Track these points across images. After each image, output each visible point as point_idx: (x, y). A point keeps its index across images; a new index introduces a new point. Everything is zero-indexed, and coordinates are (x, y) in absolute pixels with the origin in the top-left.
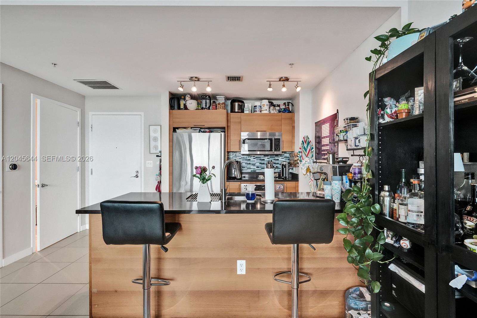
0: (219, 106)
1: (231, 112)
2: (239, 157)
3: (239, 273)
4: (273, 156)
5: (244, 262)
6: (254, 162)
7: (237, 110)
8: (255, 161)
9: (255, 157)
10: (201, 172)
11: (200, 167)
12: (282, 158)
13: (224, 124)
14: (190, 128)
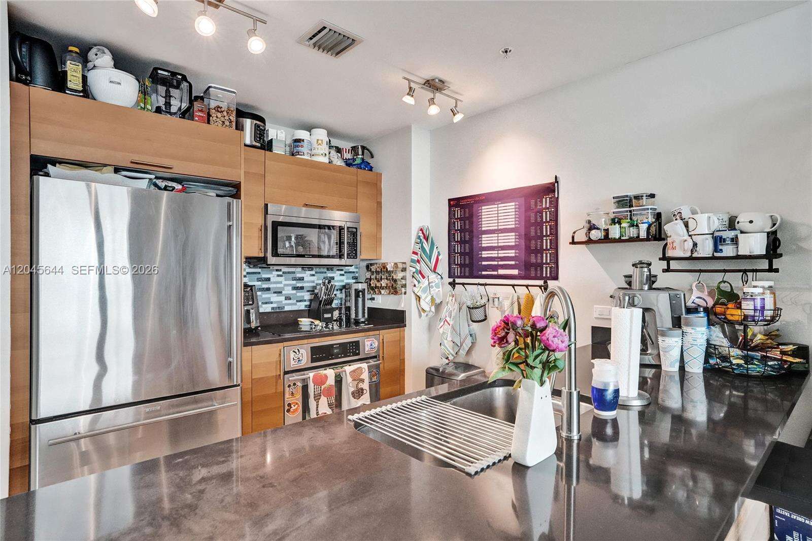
0: (219, 115)
4: (322, 270)
6: (279, 285)
8: (281, 283)
9: (280, 273)
14: (112, 169)
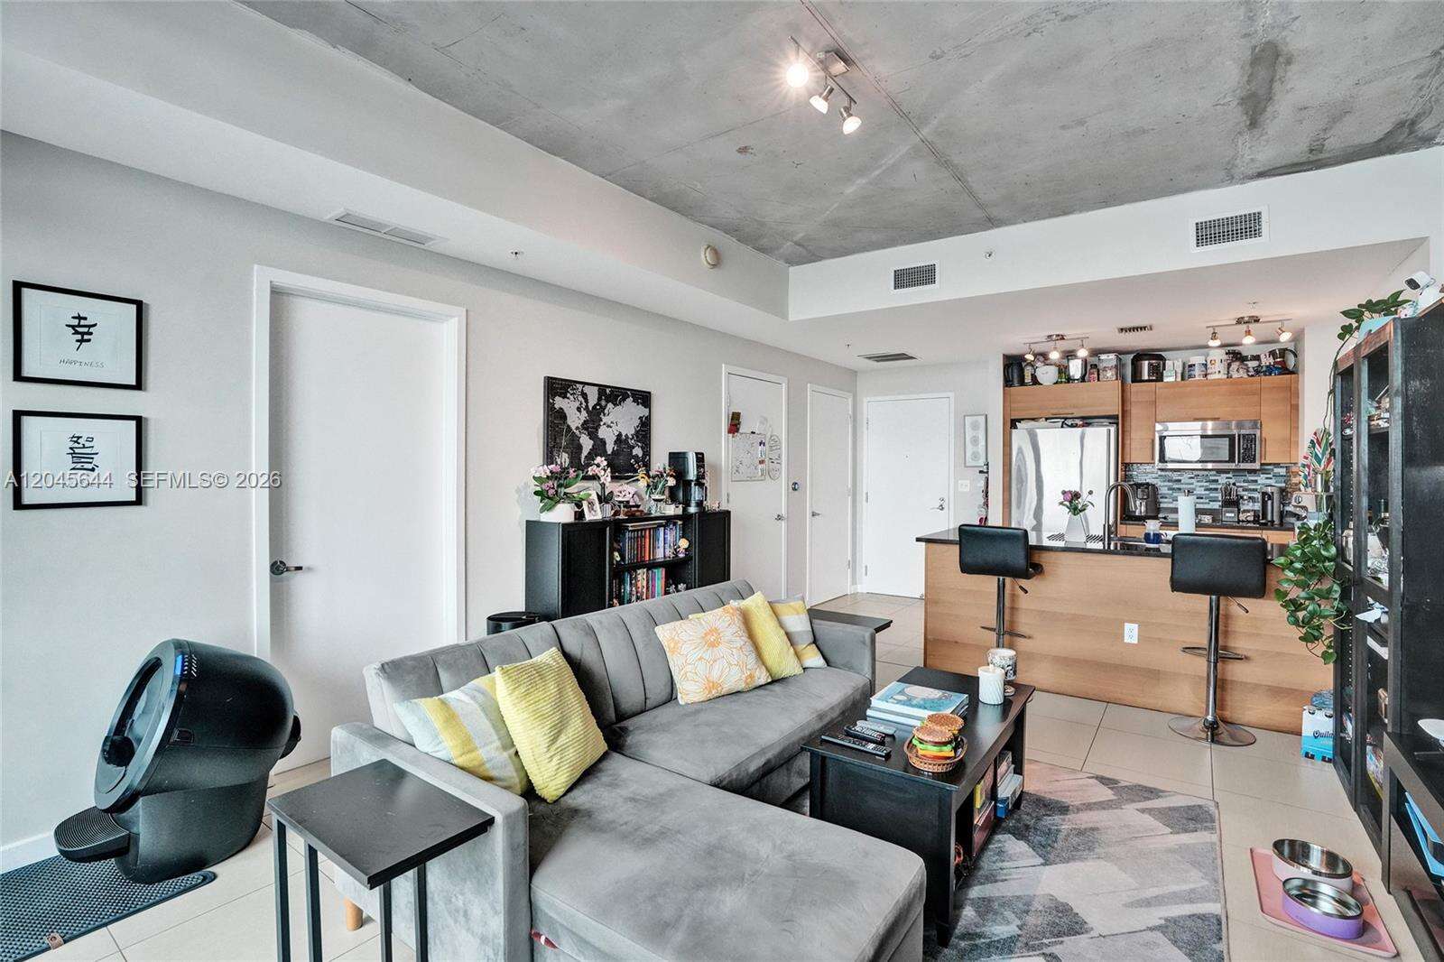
0: (1105, 372)
1: (1133, 382)
2: (1154, 475)
3: (1127, 640)
4: (1239, 474)
5: (1135, 627)
7: (1146, 377)
10: (1072, 499)
11: (1070, 492)
12: (1267, 478)
13: (1116, 410)
14: (1044, 419)
